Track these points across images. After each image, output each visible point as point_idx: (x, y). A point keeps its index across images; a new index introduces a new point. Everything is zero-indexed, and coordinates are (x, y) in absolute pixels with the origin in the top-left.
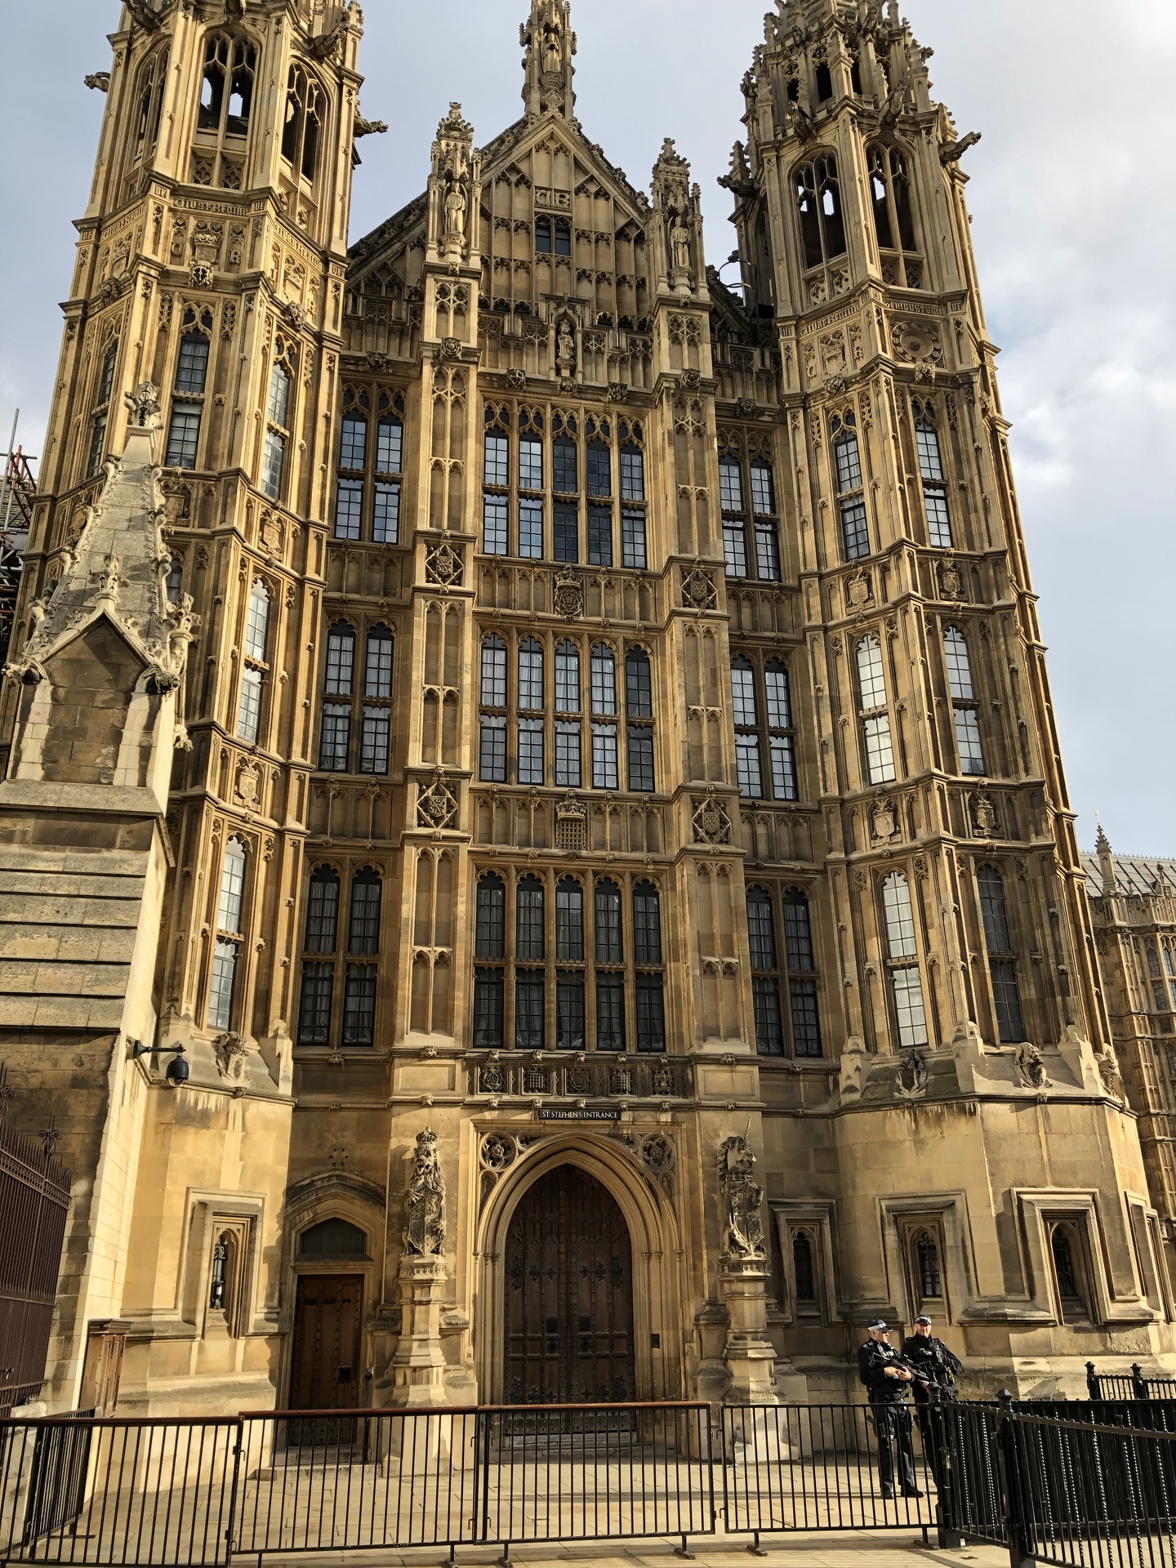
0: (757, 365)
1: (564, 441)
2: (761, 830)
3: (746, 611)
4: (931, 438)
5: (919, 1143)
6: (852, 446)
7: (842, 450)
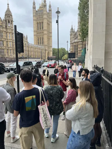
7: (9, 34)
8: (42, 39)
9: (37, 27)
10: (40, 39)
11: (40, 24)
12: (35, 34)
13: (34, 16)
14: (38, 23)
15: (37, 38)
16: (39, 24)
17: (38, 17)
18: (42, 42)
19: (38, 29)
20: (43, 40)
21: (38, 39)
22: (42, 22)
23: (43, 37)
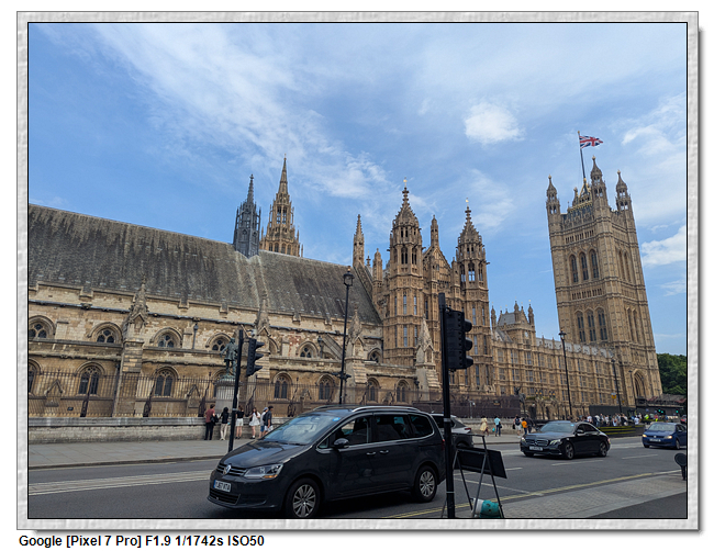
8: (596, 320)
9: (569, 272)
10: (590, 318)
11: (583, 260)
12: (565, 298)
13: (552, 235)
14: (573, 256)
15: (575, 317)
16: (578, 260)
17: (569, 236)
18: (597, 331)
19: (575, 280)
20: (601, 322)
21: (580, 320)
22: (592, 251)
23: (600, 310)
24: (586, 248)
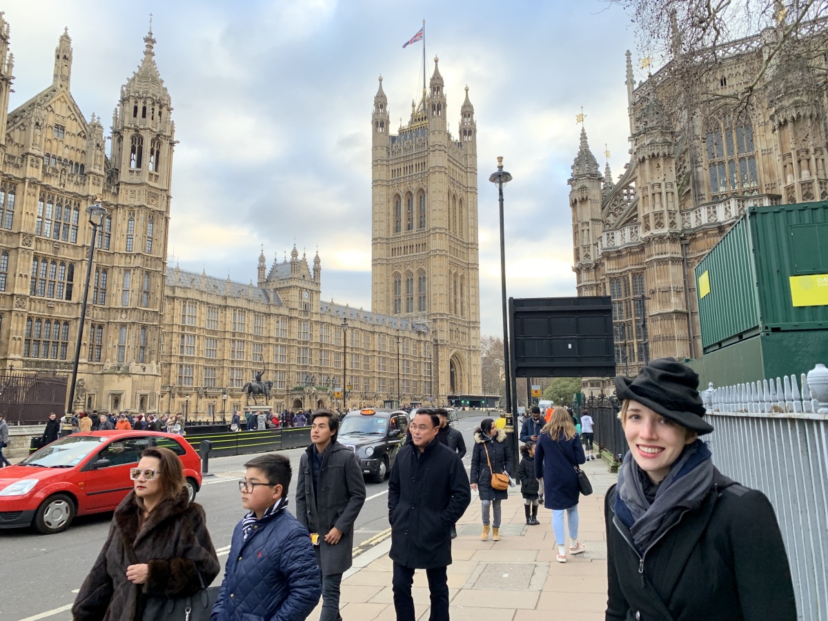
0: (112, 191)
1: (59, 205)
2: (95, 312)
3: (100, 257)
4: (151, 225)
5: (119, 381)
6: (133, 222)
7: (130, 222)
8: (415, 285)
9: (391, 217)
10: (409, 282)
11: (409, 202)
12: (383, 253)
13: (376, 163)
14: (398, 196)
15: (392, 280)
16: (403, 202)
17: (396, 167)
18: (416, 299)
19: (397, 229)
20: (421, 287)
21: (397, 283)
22: (421, 190)
23: (421, 271)
24: (415, 186)
